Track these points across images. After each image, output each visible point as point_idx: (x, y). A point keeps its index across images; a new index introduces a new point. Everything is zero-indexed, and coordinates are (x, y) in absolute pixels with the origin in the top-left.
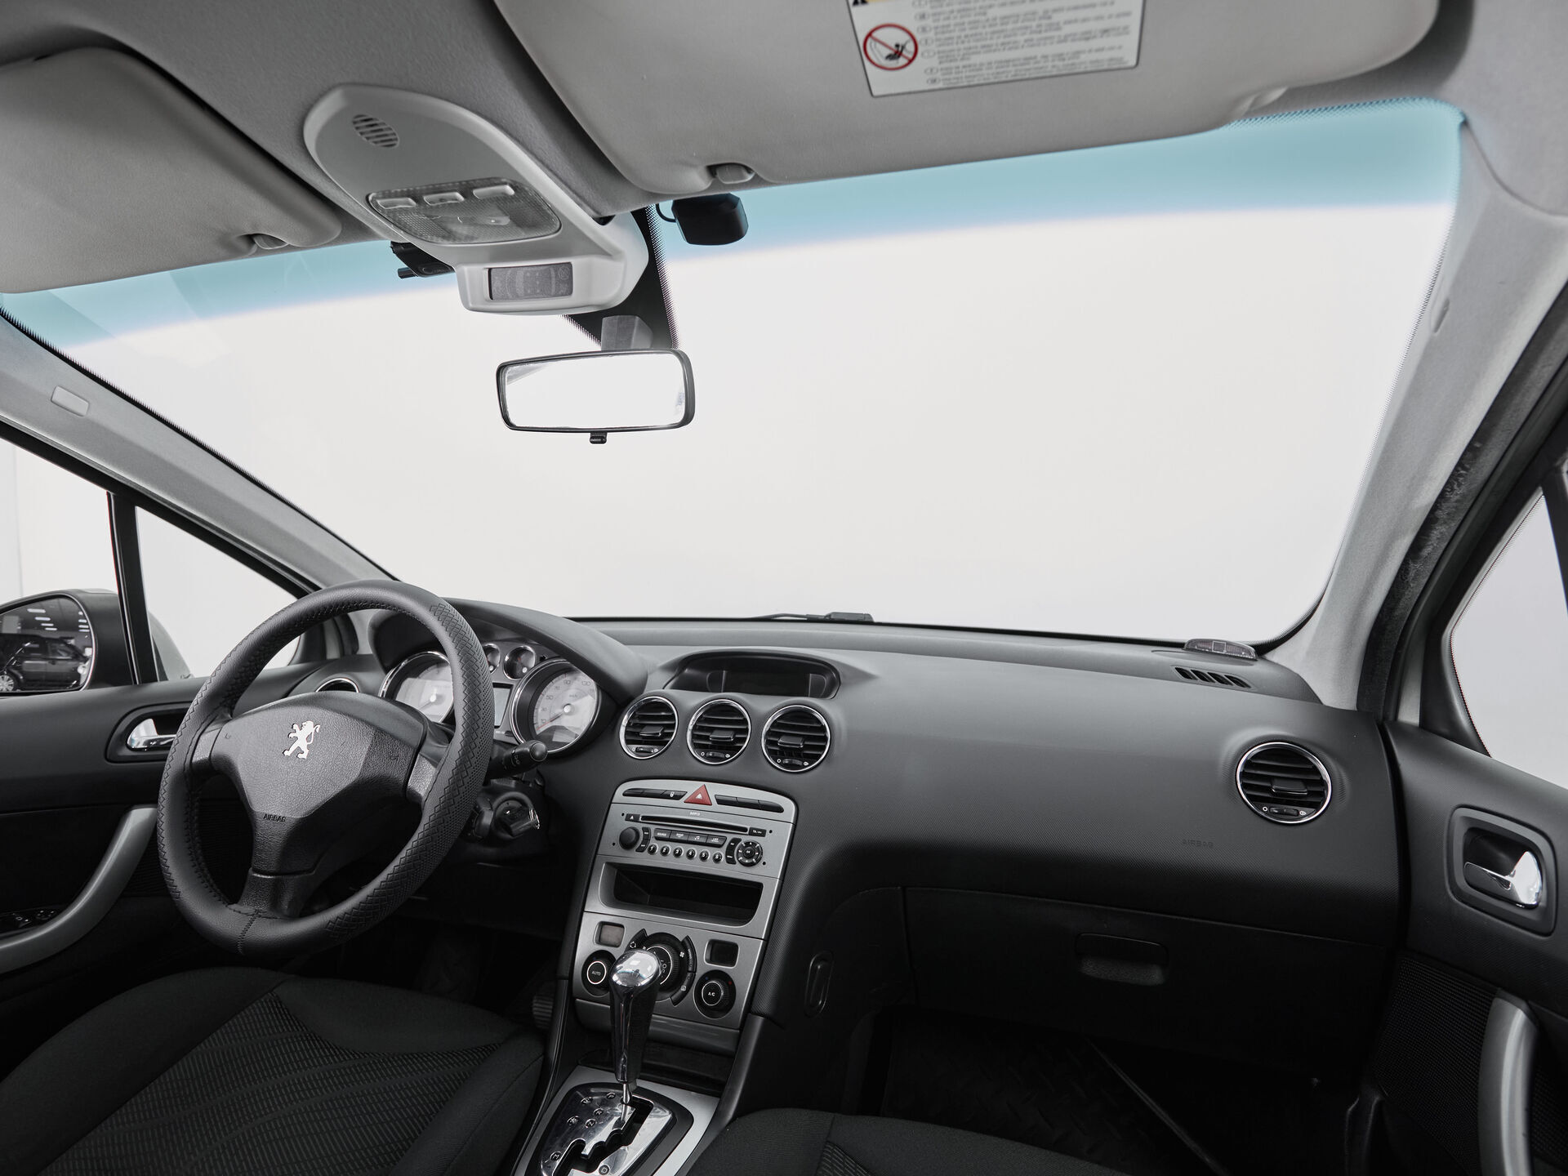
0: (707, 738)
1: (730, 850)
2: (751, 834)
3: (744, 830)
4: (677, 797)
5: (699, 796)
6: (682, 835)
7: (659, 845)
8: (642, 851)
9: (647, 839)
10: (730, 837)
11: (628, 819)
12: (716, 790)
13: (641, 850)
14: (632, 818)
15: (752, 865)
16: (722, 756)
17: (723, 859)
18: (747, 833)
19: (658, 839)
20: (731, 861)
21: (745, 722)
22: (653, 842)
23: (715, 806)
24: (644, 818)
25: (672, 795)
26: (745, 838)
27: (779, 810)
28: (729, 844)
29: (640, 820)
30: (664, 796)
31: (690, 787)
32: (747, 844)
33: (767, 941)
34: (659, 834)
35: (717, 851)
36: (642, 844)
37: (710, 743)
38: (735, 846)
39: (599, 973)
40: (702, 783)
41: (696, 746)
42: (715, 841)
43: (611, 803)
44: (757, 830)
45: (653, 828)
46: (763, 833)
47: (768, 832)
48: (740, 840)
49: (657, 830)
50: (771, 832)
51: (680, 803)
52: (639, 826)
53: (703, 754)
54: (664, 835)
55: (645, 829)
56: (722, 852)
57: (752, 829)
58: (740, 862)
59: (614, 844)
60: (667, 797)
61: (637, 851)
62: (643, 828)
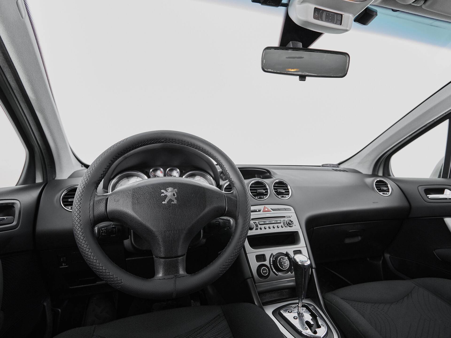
1: (284, 223)
2: (287, 218)
3: (285, 217)
4: (259, 211)
5: (266, 210)
6: (268, 222)
7: (263, 227)
9: (257, 226)
10: (282, 220)
12: (269, 207)
13: (257, 229)
15: (292, 226)
16: (263, 197)
17: (284, 226)
19: (261, 225)
20: (286, 227)
22: (259, 226)
23: (272, 212)
25: (258, 211)
27: (290, 210)
31: (261, 207)
33: (307, 247)
34: (261, 223)
36: (256, 227)
39: (266, 271)
40: (264, 206)
42: (279, 221)
44: (288, 216)
45: (257, 222)
46: (290, 217)
48: (285, 220)
49: (259, 222)
50: (292, 216)
51: (261, 212)
53: (257, 197)
54: (262, 223)
55: (254, 223)
56: (282, 224)
57: (287, 216)
58: (289, 226)
60: (256, 211)
61: (255, 230)
62: (253, 223)
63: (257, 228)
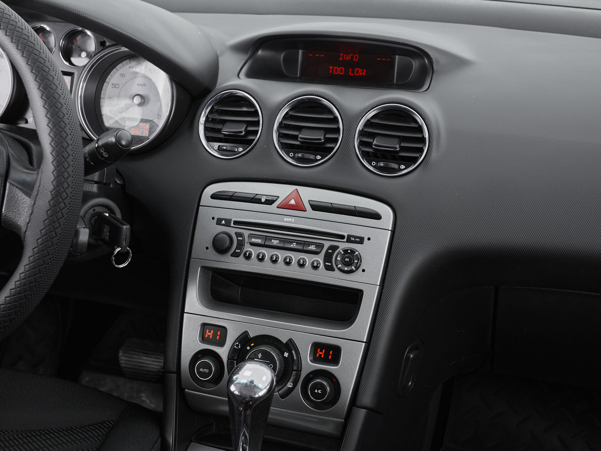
0: (295, 137)
1: (328, 257)
2: (349, 241)
3: (342, 237)
4: (269, 202)
5: (293, 202)
6: (277, 241)
7: (254, 251)
8: (238, 256)
9: (241, 245)
10: (327, 244)
11: (219, 222)
12: (309, 194)
13: (235, 255)
14: (223, 222)
15: (351, 272)
16: (312, 157)
17: (322, 265)
18: (345, 240)
19: (253, 244)
20: (329, 268)
21: (335, 120)
22: (248, 248)
23: (310, 212)
24: (236, 223)
25: (263, 200)
26: (343, 245)
27: (377, 216)
28: (327, 251)
29: (232, 225)
30: (255, 200)
31: (282, 192)
32: (346, 251)
33: (368, 343)
34: (254, 240)
35: (315, 258)
36: (235, 249)
37: (298, 143)
38: (332, 254)
39: (207, 371)
40: (294, 187)
41: (284, 146)
42: (312, 248)
43: (199, 205)
44: (355, 237)
45: (246, 233)
46: (361, 240)
47: (366, 240)
48: (337, 247)
49: (250, 236)
50: (369, 239)
51: (273, 208)
52: (232, 231)
53: (292, 154)
54: (259, 241)
55: (238, 235)
56: (320, 258)
57: (349, 236)
58: (340, 269)
59: (207, 248)
60: (258, 201)
61: (231, 256)
62: (236, 233)
63: (237, 251)
